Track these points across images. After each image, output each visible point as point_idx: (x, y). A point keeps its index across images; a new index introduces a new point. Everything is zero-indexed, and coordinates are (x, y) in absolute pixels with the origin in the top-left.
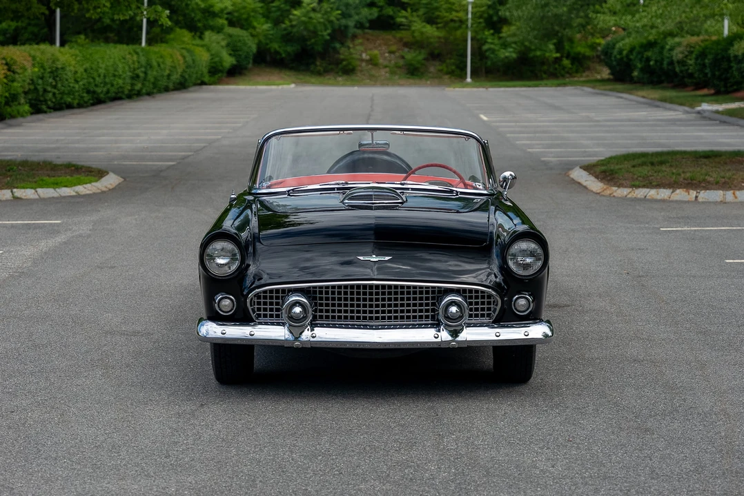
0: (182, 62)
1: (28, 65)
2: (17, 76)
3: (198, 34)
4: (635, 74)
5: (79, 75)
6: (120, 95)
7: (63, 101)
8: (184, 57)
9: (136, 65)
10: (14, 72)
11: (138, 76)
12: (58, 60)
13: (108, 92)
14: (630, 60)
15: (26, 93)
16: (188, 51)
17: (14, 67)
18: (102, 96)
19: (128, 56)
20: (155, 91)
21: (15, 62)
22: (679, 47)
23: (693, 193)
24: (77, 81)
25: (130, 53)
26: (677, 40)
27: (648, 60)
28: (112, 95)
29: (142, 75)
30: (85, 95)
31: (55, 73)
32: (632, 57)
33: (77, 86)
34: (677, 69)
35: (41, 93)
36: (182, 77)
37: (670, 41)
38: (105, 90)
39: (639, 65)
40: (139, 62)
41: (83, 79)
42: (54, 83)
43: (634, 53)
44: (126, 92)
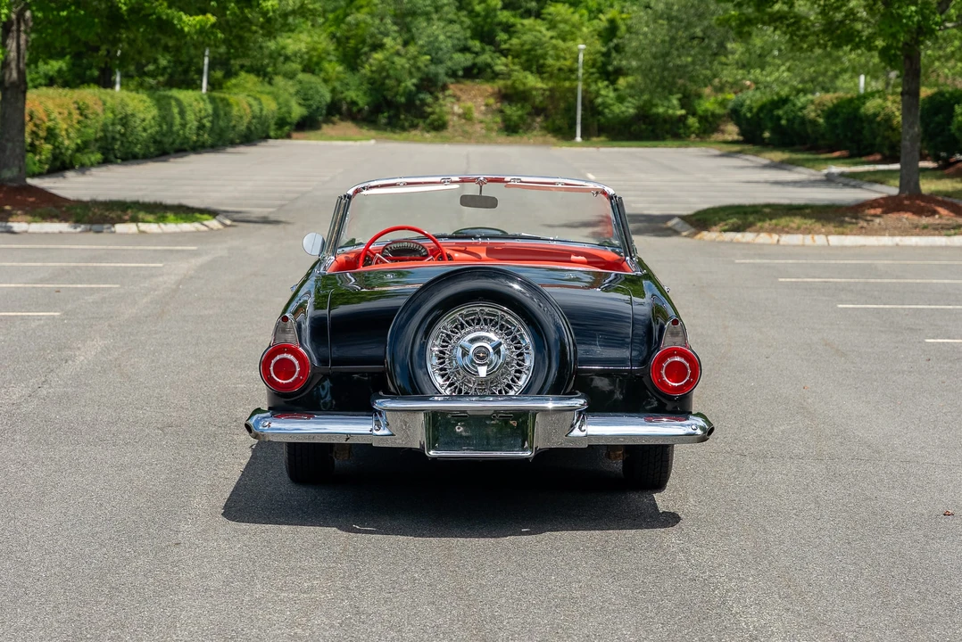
0: (248, 111)
1: (99, 109)
2: (89, 122)
3: (267, 79)
5: (147, 122)
6: (185, 146)
7: (129, 151)
8: (250, 106)
9: (203, 114)
10: (86, 117)
11: (204, 126)
12: (127, 105)
13: (173, 143)
14: (761, 119)
15: (96, 140)
16: (256, 99)
17: (86, 112)
18: (167, 146)
19: (195, 103)
20: (220, 143)
21: (88, 107)
22: (814, 104)
23: (775, 237)
24: (145, 130)
25: (196, 100)
26: (810, 97)
27: (779, 118)
28: (177, 145)
29: (208, 124)
30: (151, 145)
31: (125, 121)
32: (761, 115)
33: (144, 134)
34: (809, 130)
35: (110, 141)
36: (248, 128)
37: (802, 99)
38: (171, 140)
39: (770, 125)
40: (206, 110)
41: (151, 127)
42: (123, 131)
43: (765, 111)
44: (191, 143)
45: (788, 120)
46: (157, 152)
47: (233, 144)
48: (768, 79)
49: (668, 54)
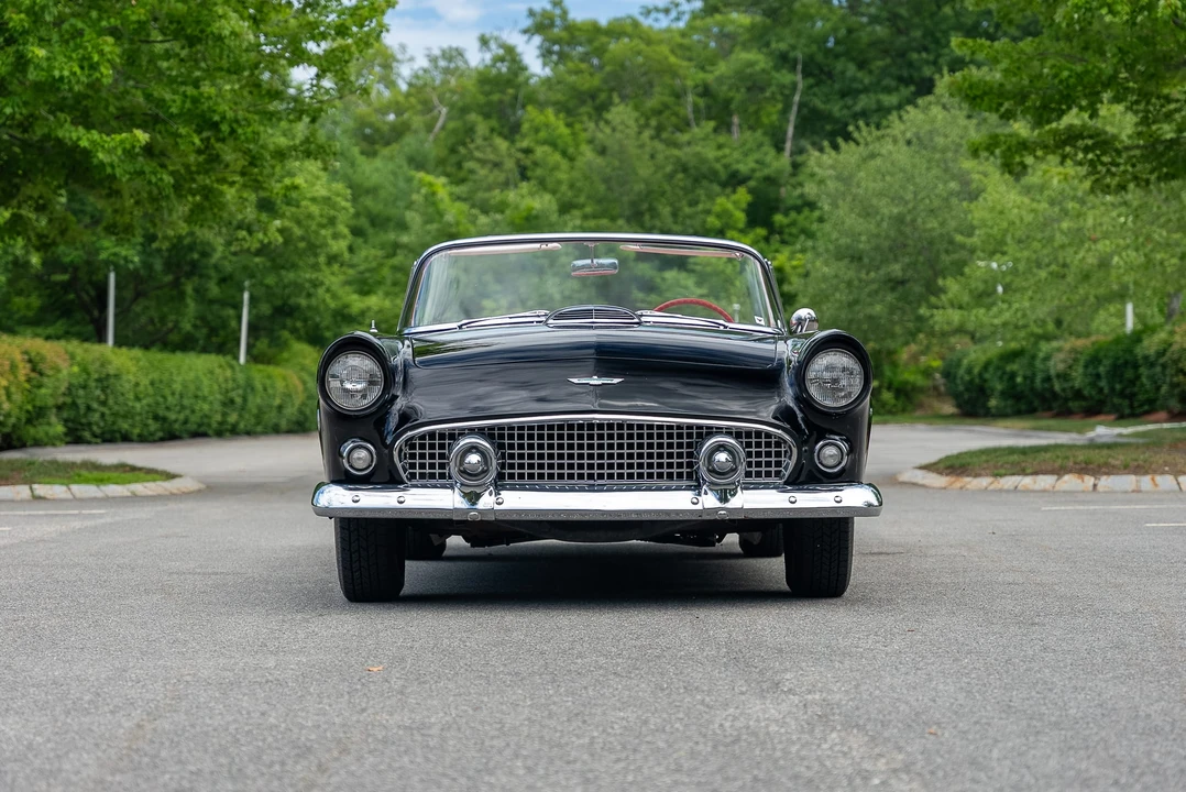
0: (300, 389)
1: (62, 363)
2: (45, 380)
4: (993, 403)
5: (141, 389)
6: (204, 429)
7: (115, 428)
8: (304, 383)
9: (230, 385)
10: (41, 374)
11: (232, 401)
12: (110, 363)
13: (186, 422)
14: (985, 381)
15: (58, 408)
16: (311, 374)
17: (41, 366)
18: (177, 426)
19: (218, 371)
20: (259, 429)
21: (44, 360)
22: (1059, 355)
23: (1089, 480)
24: (138, 399)
25: (220, 366)
26: (1055, 344)
27: (1013, 376)
28: (192, 427)
29: (238, 400)
30: (150, 422)
31: (105, 382)
32: (987, 376)
33: (138, 405)
34: (1057, 387)
35: (82, 411)
36: (301, 412)
37: (1045, 347)
38: (181, 417)
39: (999, 387)
40: (234, 380)
41: (147, 395)
42: (103, 397)
43: (991, 369)
44: (215, 425)
45: (1025, 378)
46: (160, 434)
47: (276, 430)
48: (996, 321)
49: (856, 302)
